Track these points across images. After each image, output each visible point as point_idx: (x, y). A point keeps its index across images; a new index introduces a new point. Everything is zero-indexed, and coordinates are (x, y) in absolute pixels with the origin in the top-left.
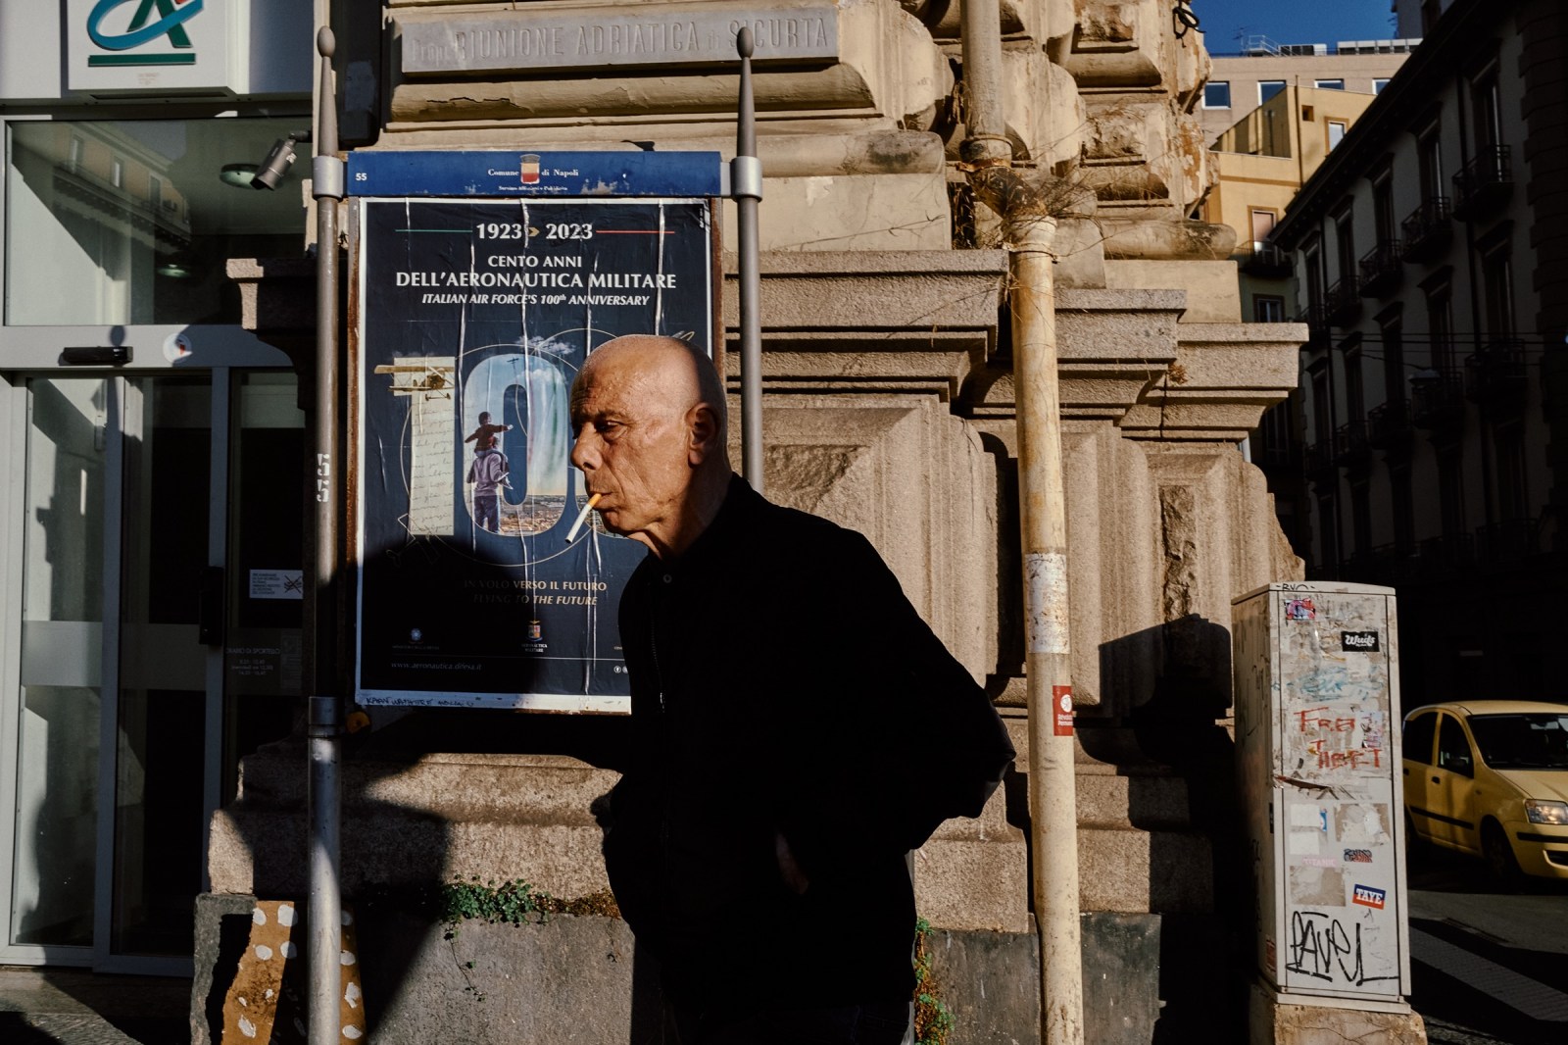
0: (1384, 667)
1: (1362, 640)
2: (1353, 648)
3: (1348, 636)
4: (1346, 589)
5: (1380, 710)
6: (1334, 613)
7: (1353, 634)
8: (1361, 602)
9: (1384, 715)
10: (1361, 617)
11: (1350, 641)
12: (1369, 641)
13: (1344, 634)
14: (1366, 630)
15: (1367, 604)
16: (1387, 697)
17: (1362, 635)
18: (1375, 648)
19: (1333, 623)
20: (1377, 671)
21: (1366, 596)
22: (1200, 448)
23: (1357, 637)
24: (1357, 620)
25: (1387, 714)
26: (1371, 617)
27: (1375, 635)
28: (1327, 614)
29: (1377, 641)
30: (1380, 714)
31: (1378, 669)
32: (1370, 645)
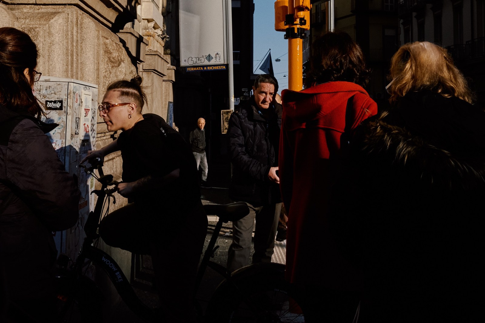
0: (64, 118)
1: (55, 105)
2: (50, 109)
3: (48, 103)
4: (49, 79)
5: (61, 139)
6: (43, 91)
7: (51, 102)
8: (56, 86)
9: (62, 141)
10: (55, 93)
11: (50, 105)
12: (58, 105)
13: (47, 101)
14: (57, 100)
15: (59, 87)
16: (65, 133)
17: (55, 102)
18: (61, 108)
19: (42, 96)
20: (61, 120)
21: (58, 83)
22: (54, 9)
23: (53, 103)
24: (53, 95)
25: (64, 141)
26: (60, 93)
27: (61, 102)
28: (40, 91)
29: (62, 105)
30: (61, 140)
31: (61, 119)
32: (58, 107)
